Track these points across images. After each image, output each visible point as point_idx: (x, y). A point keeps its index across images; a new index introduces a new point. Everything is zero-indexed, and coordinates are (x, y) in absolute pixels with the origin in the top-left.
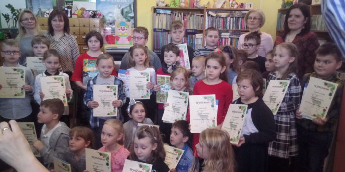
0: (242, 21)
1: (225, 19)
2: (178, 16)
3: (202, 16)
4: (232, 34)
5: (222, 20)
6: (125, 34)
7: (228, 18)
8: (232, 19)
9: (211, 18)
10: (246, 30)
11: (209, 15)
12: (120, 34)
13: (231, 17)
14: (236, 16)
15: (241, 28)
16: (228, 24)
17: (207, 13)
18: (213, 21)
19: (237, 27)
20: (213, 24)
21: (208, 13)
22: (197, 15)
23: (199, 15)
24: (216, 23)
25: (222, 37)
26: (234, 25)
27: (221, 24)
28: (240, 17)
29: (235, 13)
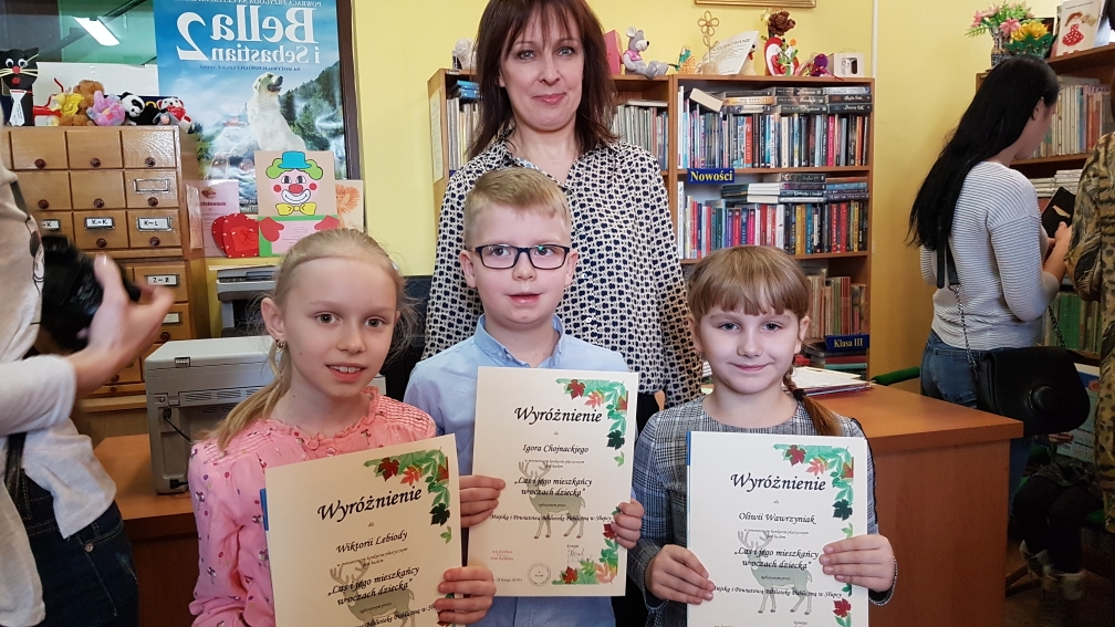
0: (827, 131)
3: (660, 111)
4: (790, 186)
5: (745, 127)
7: (773, 118)
8: (785, 119)
9: (700, 119)
11: (693, 105)
12: (284, 210)
13: (782, 115)
16: (770, 145)
18: (708, 133)
19: (809, 156)
20: (708, 148)
21: (687, 95)
22: (640, 107)
23: (646, 108)
24: (721, 143)
25: (749, 200)
26: (796, 148)
27: (744, 144)
28: (820, 113)
29: (795, 94)
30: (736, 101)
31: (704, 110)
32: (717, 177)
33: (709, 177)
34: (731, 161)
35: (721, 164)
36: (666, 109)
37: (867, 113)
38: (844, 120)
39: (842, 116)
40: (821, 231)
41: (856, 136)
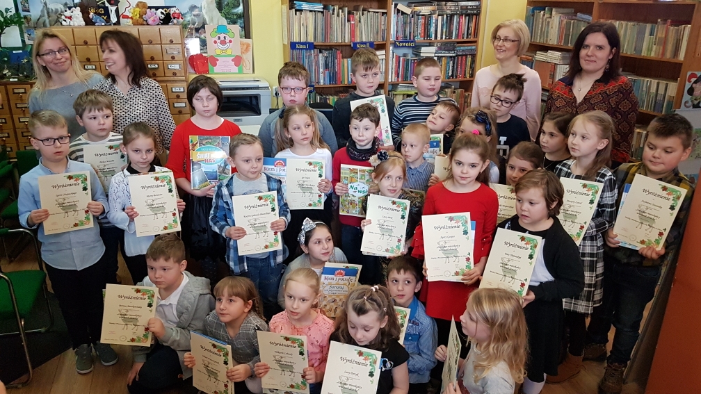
0: (459, 23)
1: (428, 18)
2: (338, 16)
3: (383, 13)
4: (440, 49)
5: (421, 21)
6: (229, 52)
7: (435, 17)
8: (440, 17)
9: (401, 17)
10: (465, 39)
11: (398, 11)
12: (218, 52)
13: (439, 15)
14: (449, 12)
15: (457, 36)
16: (433, 29)
17: (393, 6)
18: (405, 23)
19: (450, 34)
20: (404, 31)
21: (395, 7)
22: (374, 12)
23: (377, 12)
24: (410, 28)
25: (422, 55)
26: (444, 30)
27: (420, 29)
28: (456, 14)
29: (446, 5)
30: (418, 9)
31: (403, 13)
32: (407, 44)
33: (404, 44)
34: (414, 37)
35: (410, 39)
36: (386, 13)
37: (478, 15)
38: (467, 17)
39: (466, 15)
40: (453, 69)
41: (472, 25)
